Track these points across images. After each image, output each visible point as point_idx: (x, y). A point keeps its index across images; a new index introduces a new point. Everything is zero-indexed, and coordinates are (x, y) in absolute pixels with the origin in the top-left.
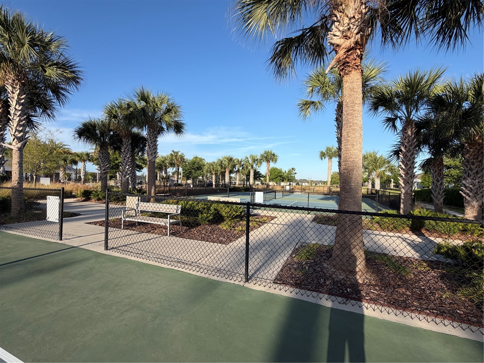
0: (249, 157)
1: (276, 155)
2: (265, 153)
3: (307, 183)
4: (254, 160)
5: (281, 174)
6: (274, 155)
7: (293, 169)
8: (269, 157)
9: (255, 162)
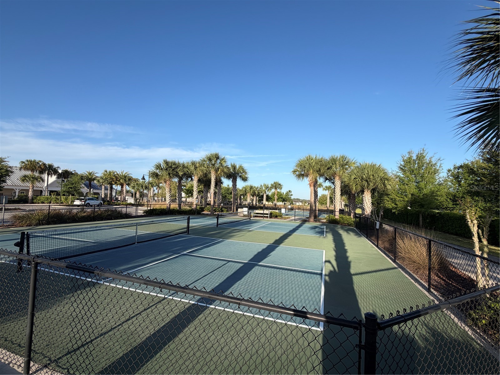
0: (263, 185)
1: (281, 184)
2: (275, 183)
3: (300, 203)
4: (267, 187)
5: (282, 196)
6: (280, 185)
7: (290, 191)
8: (277, 186)
9: (266, 189)
